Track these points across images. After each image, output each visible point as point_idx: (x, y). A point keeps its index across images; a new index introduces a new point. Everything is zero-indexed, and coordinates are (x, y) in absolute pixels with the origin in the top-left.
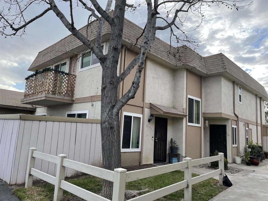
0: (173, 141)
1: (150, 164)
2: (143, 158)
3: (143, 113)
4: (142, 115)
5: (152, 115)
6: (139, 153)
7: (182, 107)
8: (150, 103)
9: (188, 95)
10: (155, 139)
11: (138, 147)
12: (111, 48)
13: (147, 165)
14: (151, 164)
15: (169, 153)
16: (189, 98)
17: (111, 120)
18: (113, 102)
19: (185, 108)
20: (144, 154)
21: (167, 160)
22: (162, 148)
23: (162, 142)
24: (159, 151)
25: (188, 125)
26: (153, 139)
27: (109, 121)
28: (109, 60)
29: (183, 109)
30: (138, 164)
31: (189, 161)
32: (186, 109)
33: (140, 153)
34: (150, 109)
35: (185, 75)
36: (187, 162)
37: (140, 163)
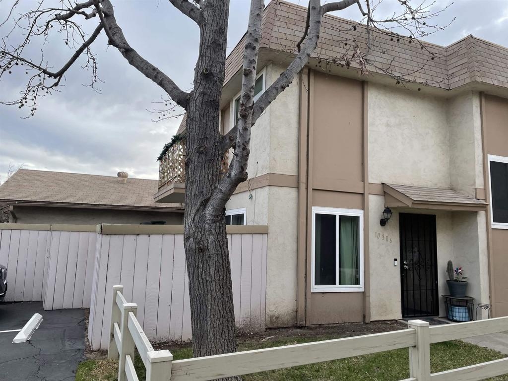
0: (455, 268)
1: (392, 320)
2: (371, 306)
3: (363, 206)
4: (362, 211)
5: (387, 210)
6: (360, 296)
7: (472, 185)
8: (383, 184)
9: (488, 155)
10: (402, 264)
11: (357, 282)
12: (199, 75)
13: (384, 322)
14: (395, 320)
15: (445, 297)
16: (491, 162)
17: (201, 232)
18: (205, 192)
19: (482, 187)
20: (373, 299)
21: (442, 312)
22: (423, 282)
23: (422, 271)
24: (417, 292)
25: (493, 227)
26: (398, 263)
27: (196, 234)
28: (194, 102)
29: (476, 189)
30: (359, 319)
31: (419, 329)
32: (485, 189)
33: (364, 295)
34: (383, 197)
35: (474, 108)
36: (415, 333)
37: (364, 317)
